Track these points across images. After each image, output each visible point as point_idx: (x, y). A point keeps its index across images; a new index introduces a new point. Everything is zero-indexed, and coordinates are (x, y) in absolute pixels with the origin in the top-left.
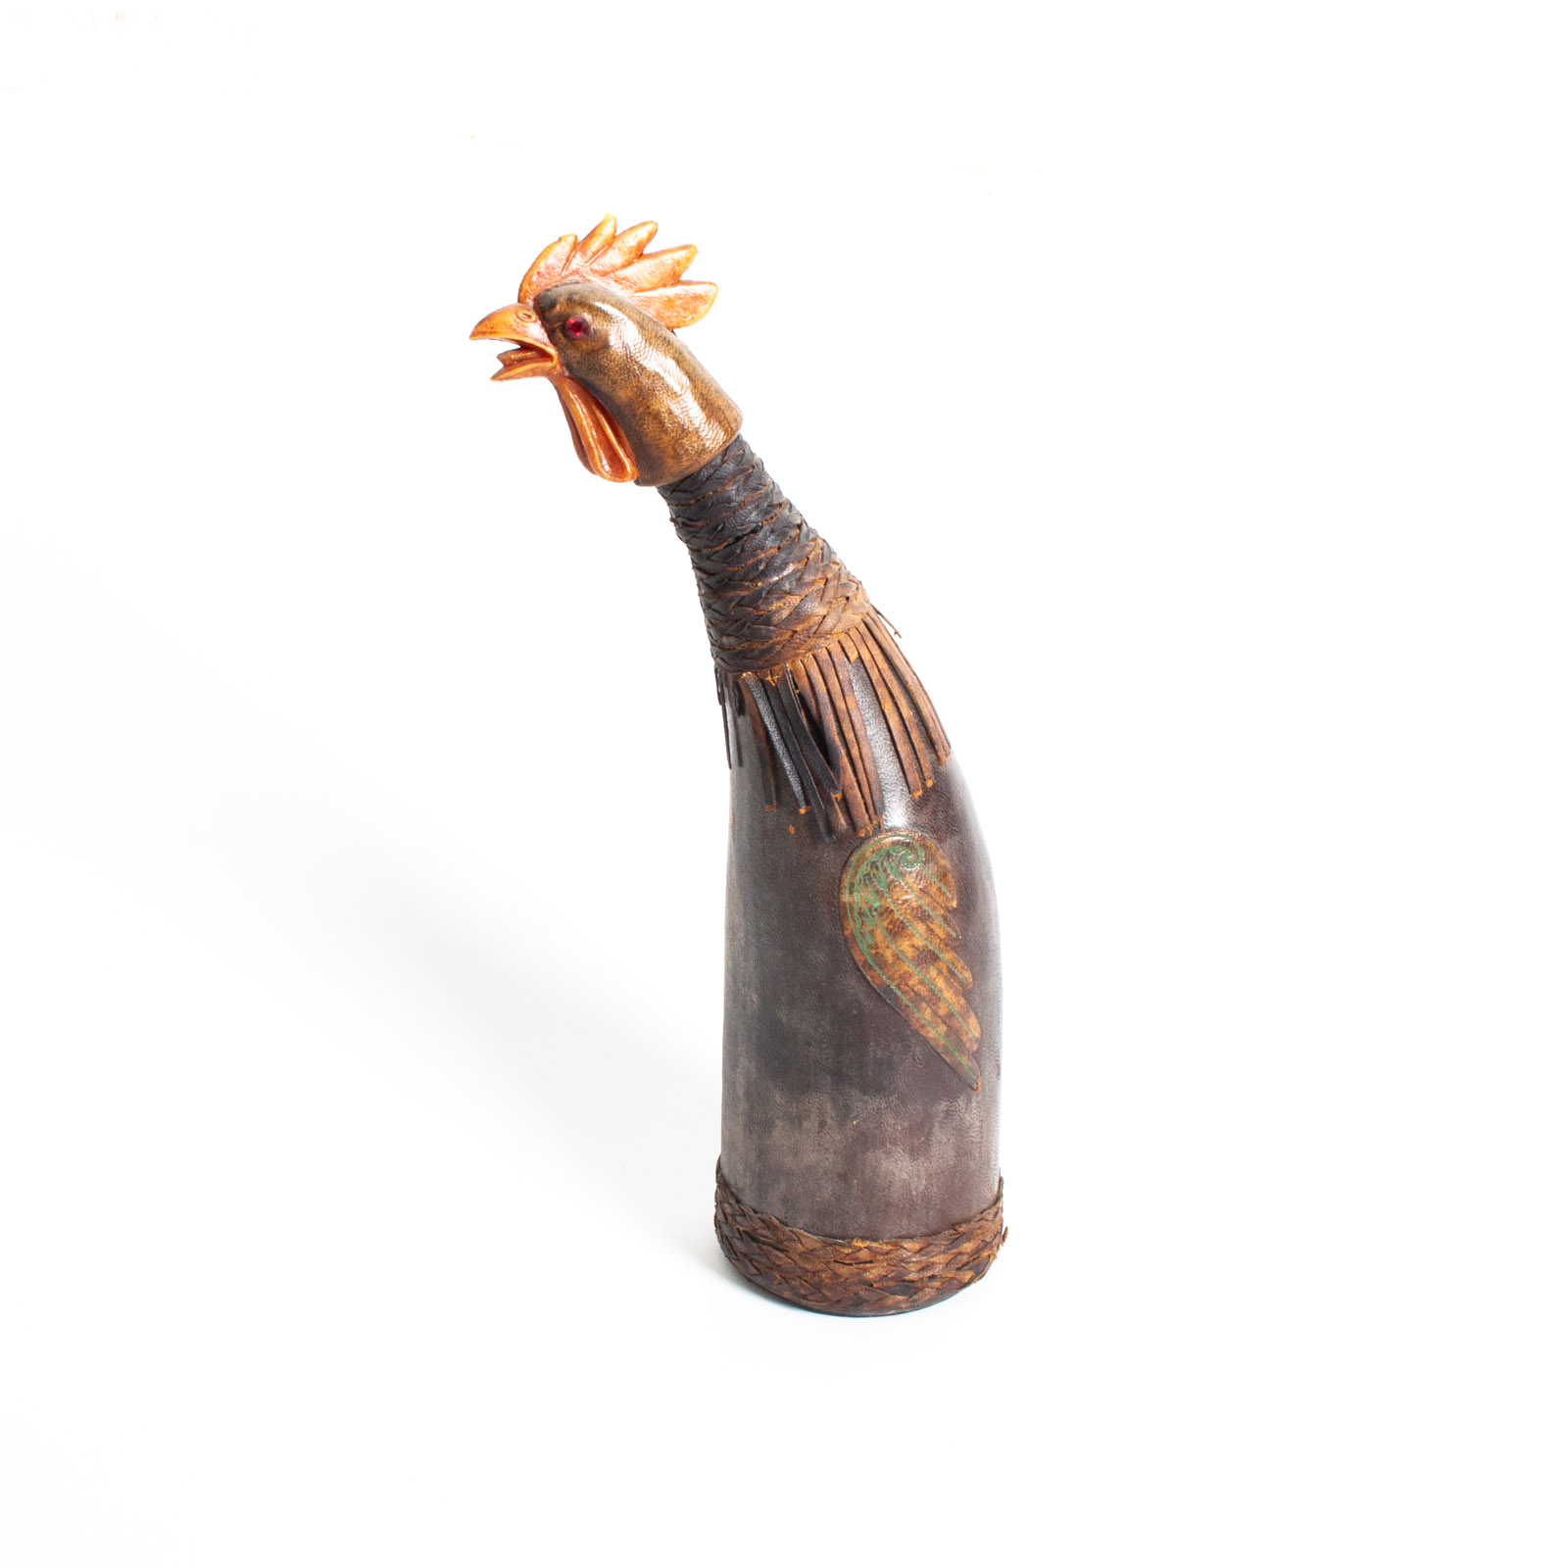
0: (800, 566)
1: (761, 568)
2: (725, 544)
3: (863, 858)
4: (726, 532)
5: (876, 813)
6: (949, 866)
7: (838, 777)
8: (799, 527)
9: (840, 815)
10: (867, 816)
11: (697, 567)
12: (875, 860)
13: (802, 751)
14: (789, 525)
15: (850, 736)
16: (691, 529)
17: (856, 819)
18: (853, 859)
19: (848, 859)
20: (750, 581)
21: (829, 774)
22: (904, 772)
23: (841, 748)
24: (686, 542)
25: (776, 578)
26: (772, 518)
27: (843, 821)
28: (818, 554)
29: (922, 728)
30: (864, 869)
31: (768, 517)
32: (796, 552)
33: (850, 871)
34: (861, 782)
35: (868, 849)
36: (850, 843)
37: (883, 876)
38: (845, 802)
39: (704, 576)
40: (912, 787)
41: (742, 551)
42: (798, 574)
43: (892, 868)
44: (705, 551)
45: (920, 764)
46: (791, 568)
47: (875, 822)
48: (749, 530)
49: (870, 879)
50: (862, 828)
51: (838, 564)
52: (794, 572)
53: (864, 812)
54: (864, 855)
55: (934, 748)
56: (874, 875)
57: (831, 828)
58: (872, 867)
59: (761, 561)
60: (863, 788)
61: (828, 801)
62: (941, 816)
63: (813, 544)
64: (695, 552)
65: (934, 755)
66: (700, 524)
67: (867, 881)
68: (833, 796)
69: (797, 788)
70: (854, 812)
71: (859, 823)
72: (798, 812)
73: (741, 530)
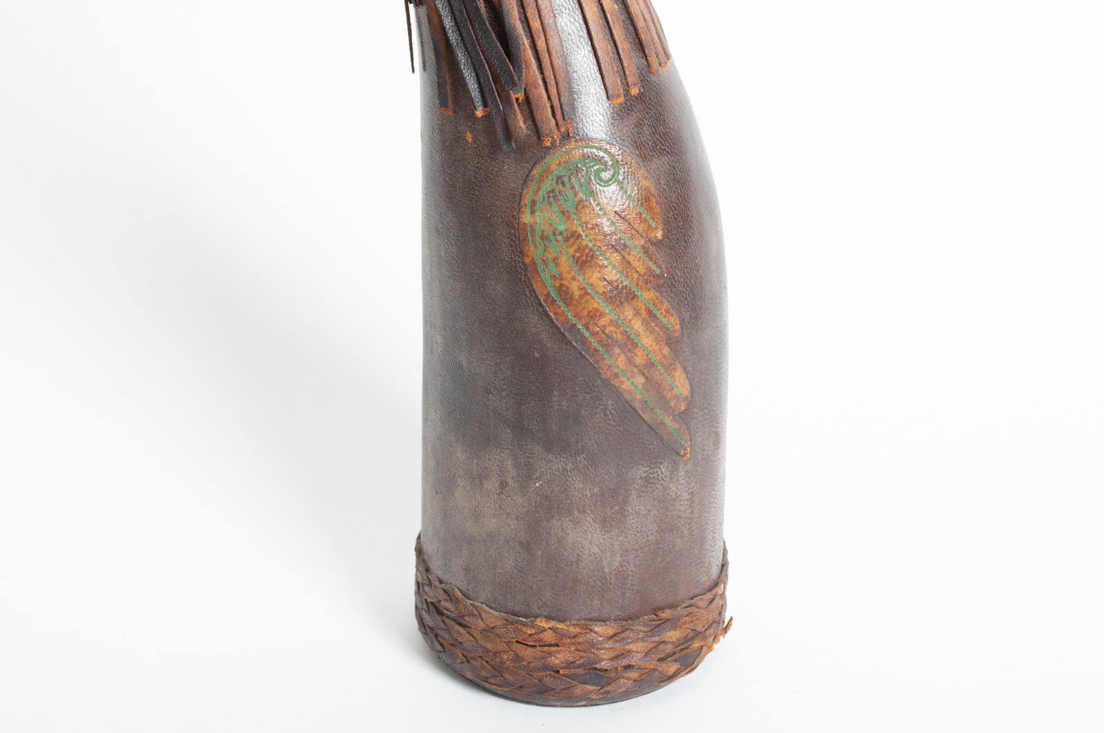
3: (547, 171)
5: (564, 119)
6: (653, 189)
7: (520, 73)
9: (519, 117)
10: (553, 122)
12: (561, 174)
13: (477, 39)
15: (535, 24)
17: (540, 124)
18: (536, 172)
19: (530, 171)
21: (508, 67)
22: (601, 74)
23: (524, 37)
27: (521, 124)
29: (631, 28)
30: (548, 185)
33: (533, 185)
34: (548, 81)
35: (553, 160)
36: (533, 153)
37: (570, 194)
38: (528, 105)
40: (610, 92)
43: (581, 186)
45: (623, 68)
47: (563, 130)
49: (555, 197)
50: (547, 136)
53: (550, 116)
54: (548, 167)
55: (644, 52)
56: (560, 192)
57: (508, 135)
58: (557, 183)
60: (549, 87)
61: (506, 100)
62: (647, 131)
65: (644, 61)
67: (551, 199)
68: (513, 96)
69: (472, 85)
70: (538, 117)
71: (544, 129)
72: (474, 114)
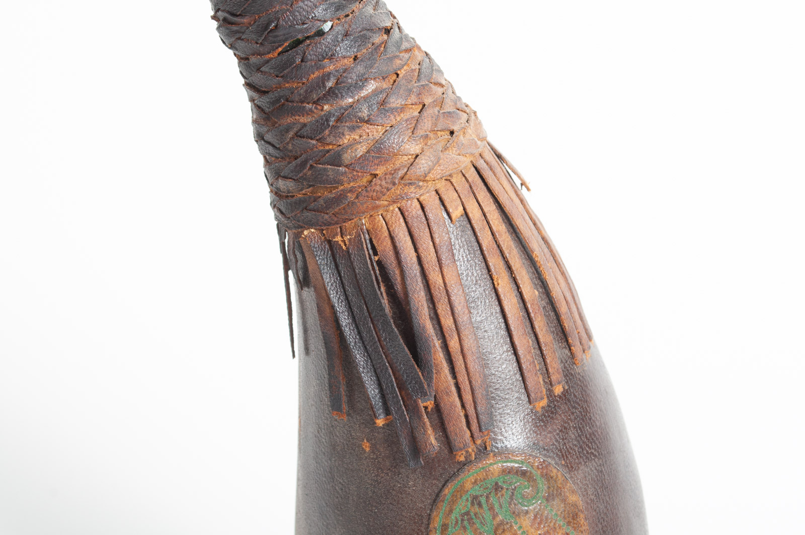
0: (385, 85)
1: (330, 84)
2: (280, 49)
3: (461, 491)
4: (280, 32)
5: (480, 430)
6: (581, 504)
7: (429, 378)
8: (388, 31)
9: (430, 431)
10: (468, 433)
11: (249, 85)
12: (477, 493)
13: (379, 340)
14: (372, 29)
15: (447, 322)
16: (234, 28)
17: (452, 437)
18: (448, 491)
19: (441, 491)
20: (314, 103)
21: (416, 373)
22: (522, 375)
23: (435, 338)
24: (231, 47)
25: (350, 100)
26: (347, 16)
27: (433, 440)
28: (413, 70)
29: (552, 314)
30: (462, 506)
31: (341, 14)
32: (380, 66)
33: (444, 507)
34: (462, 387)
35: (468, 478)
36: (444, 469)
37: (488, 516)
38: (439, 415)
39: (255, 95)
40: (533, 395)
41: (302, 61)
42: (382, 96)
43: (501, 506)
44: (254, 60)
45: (545, 364)
46: (371, 86)
47: (479, 442)
48: (314, 31)
49: (470, 520)
50: (461, 450)
51: (443, 86)
52: (376, 93)
53: (465, 428)
54: (462, 486)
55: (567, 341)
56: (476, 514)
57: (416, 449)
58: (473, 504)
59: (327, 76)
60: (463, 394)
61: (414, 410)
62: (572, 434)
63: (406, 56)
64: (243, 60)
65: (567, 351)
66: (245, 20)
67: (466, 523)
68: (422, 405)
69: (372, 391)
70: (450, 428)
71: (457, 442)
72: (375, 423)
73: (301, 31)
